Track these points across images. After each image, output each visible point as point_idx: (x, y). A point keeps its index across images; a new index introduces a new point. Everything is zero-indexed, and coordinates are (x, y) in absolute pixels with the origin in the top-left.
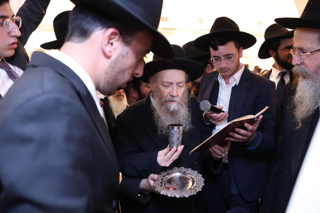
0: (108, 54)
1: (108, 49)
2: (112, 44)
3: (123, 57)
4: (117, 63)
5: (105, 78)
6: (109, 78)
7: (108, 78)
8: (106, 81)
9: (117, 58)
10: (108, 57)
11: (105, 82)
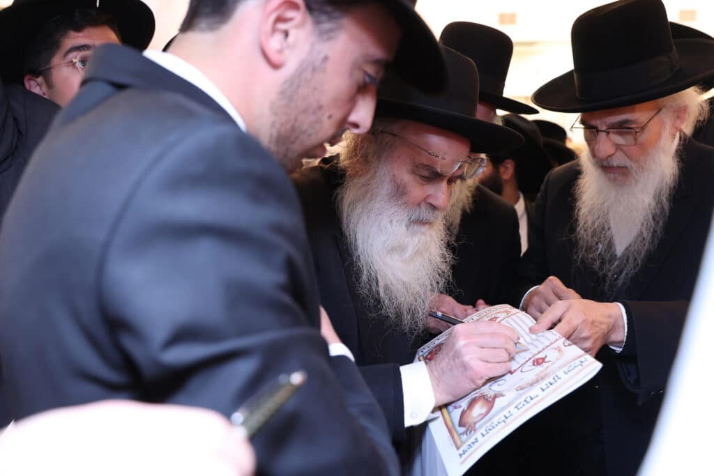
0: (275, 57)
1: (275, 43)
2: (286, 34)
3: (314, 70)
4: (298, 86)
5: (273, 125)
6: (282, 124)
7: (278, 125)
8: (275, 134)
9: (300, 72)
10: (275, 66)
11: (271, 135)
